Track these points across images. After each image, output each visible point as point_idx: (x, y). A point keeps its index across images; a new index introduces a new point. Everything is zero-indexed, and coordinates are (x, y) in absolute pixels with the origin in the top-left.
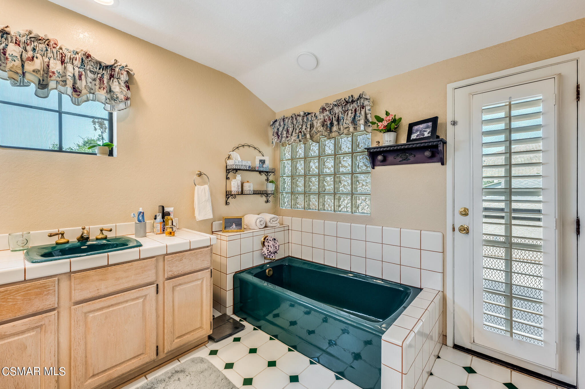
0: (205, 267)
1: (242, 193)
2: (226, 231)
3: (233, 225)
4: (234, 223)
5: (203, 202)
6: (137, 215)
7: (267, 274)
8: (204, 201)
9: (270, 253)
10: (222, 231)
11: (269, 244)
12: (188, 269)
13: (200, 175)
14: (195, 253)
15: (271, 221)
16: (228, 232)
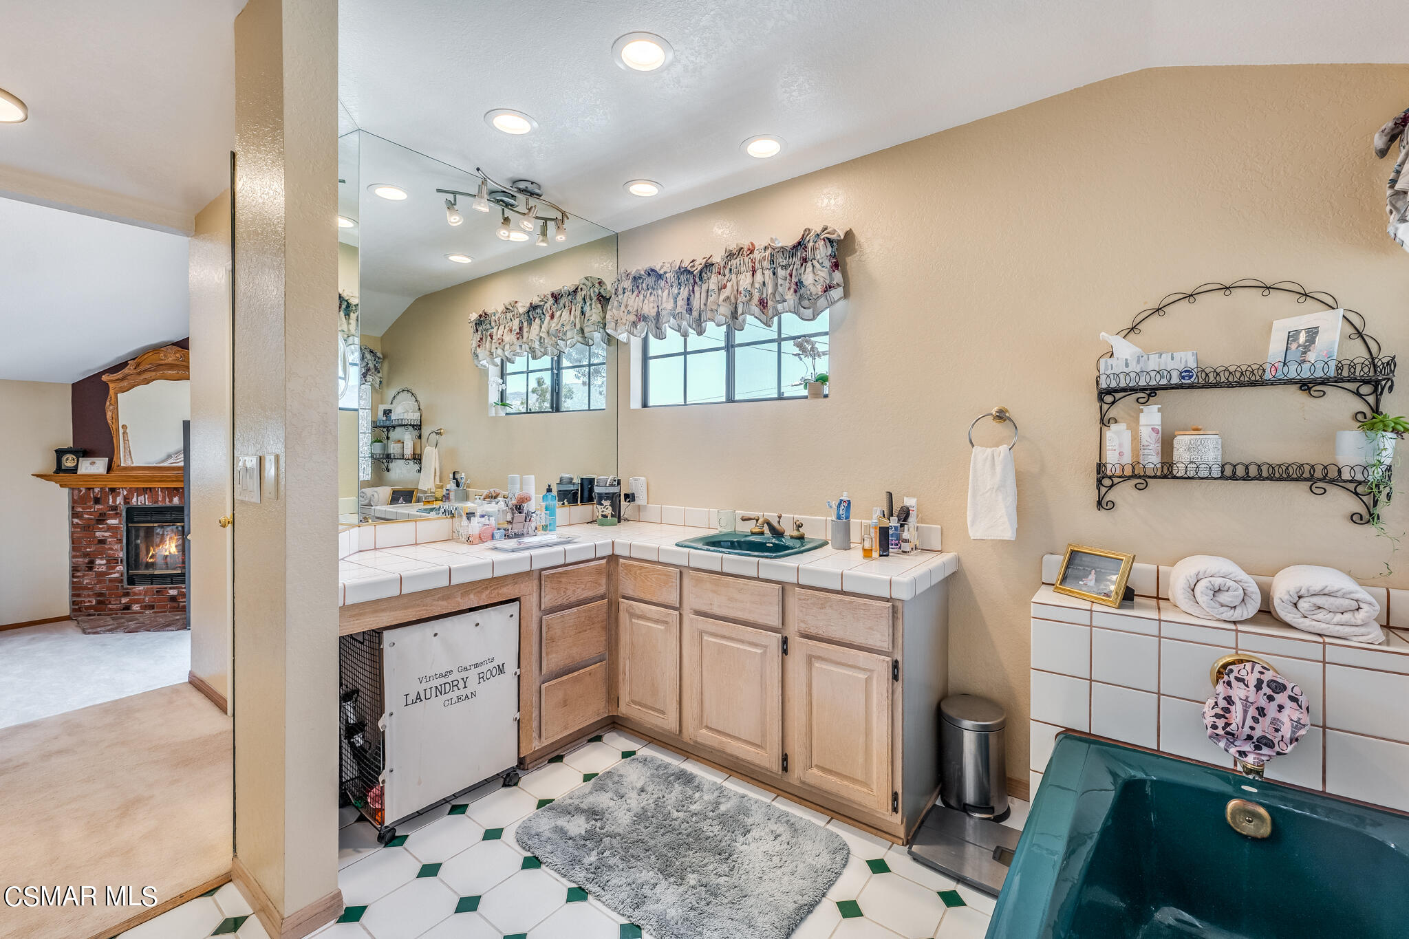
0: (876, 646)
1: (1167, 472)
2: (1064, 590)
3: (1090, 577)
4: (1093, 572)
5: (987, 492)
6: (834, 504)
7: (1229, 818)
8: (989, 490)
9: (1224, 728)
10: (1053, 585)
11: (1231, 693)
12: (836, 632)
13: (1001, 416)
14: (851, 602)
15: (1303, 604)
16: (1070, 594)
